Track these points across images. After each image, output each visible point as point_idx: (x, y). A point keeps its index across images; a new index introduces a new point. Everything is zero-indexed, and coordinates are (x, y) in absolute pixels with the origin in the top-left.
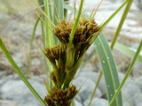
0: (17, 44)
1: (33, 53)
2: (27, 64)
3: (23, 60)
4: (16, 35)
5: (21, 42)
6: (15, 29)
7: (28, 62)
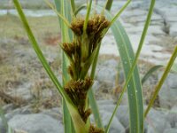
0: (25, 73)
1: (44, 83)
2: (36, 95)
3: (32, 91)
4: (23, 62)
5: (30, 70)
6: (23, 56)
7: (39, 93)
